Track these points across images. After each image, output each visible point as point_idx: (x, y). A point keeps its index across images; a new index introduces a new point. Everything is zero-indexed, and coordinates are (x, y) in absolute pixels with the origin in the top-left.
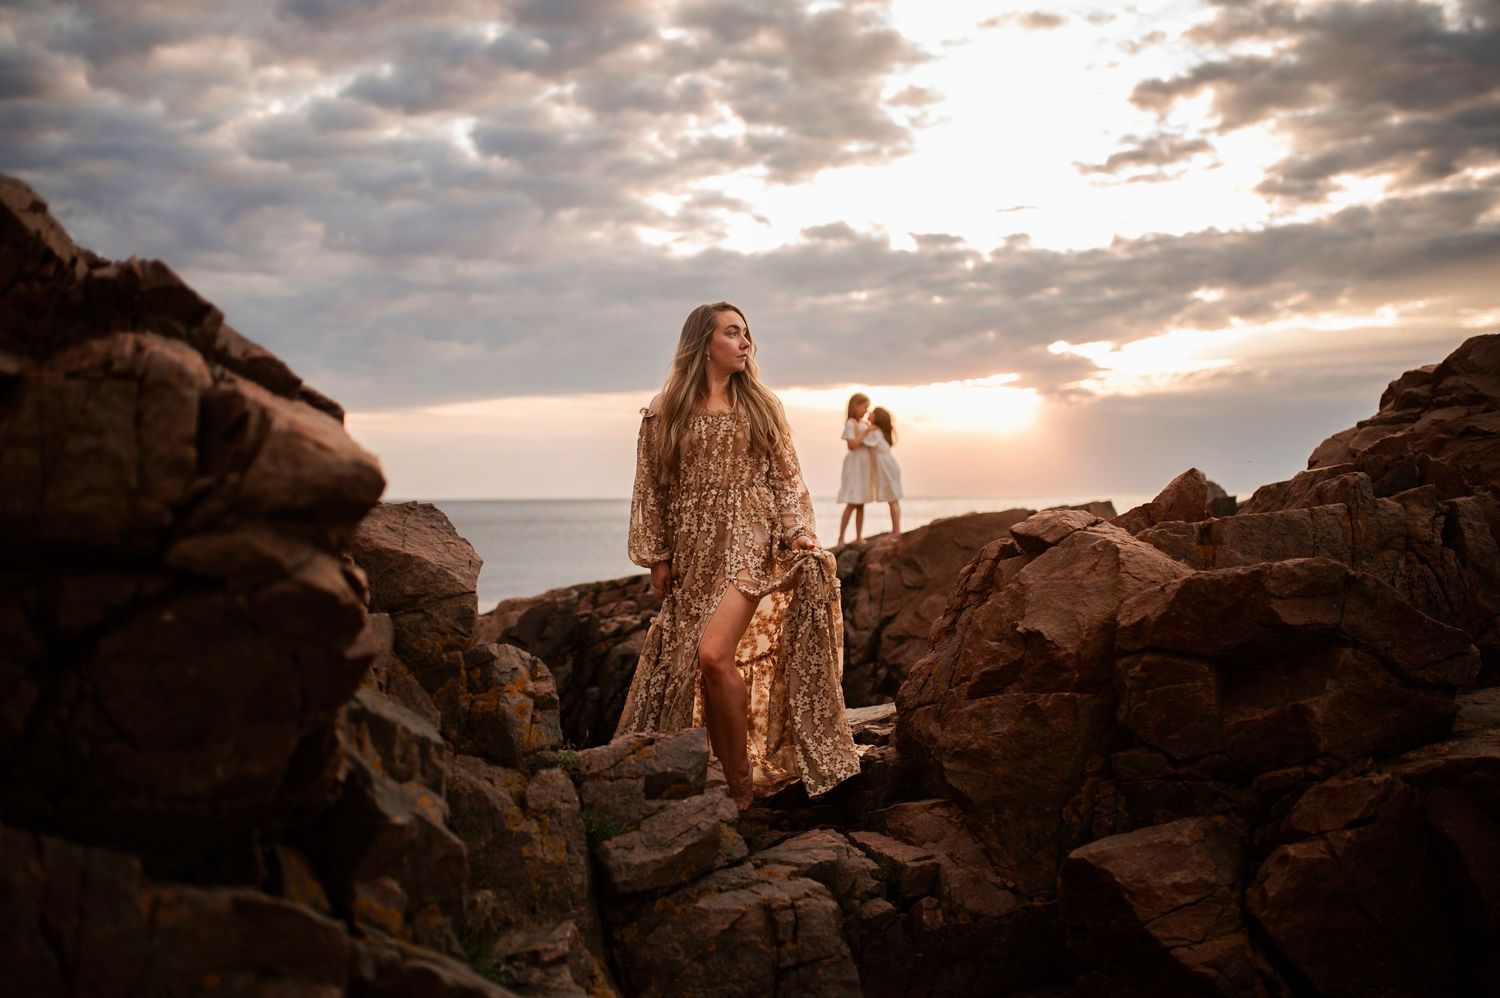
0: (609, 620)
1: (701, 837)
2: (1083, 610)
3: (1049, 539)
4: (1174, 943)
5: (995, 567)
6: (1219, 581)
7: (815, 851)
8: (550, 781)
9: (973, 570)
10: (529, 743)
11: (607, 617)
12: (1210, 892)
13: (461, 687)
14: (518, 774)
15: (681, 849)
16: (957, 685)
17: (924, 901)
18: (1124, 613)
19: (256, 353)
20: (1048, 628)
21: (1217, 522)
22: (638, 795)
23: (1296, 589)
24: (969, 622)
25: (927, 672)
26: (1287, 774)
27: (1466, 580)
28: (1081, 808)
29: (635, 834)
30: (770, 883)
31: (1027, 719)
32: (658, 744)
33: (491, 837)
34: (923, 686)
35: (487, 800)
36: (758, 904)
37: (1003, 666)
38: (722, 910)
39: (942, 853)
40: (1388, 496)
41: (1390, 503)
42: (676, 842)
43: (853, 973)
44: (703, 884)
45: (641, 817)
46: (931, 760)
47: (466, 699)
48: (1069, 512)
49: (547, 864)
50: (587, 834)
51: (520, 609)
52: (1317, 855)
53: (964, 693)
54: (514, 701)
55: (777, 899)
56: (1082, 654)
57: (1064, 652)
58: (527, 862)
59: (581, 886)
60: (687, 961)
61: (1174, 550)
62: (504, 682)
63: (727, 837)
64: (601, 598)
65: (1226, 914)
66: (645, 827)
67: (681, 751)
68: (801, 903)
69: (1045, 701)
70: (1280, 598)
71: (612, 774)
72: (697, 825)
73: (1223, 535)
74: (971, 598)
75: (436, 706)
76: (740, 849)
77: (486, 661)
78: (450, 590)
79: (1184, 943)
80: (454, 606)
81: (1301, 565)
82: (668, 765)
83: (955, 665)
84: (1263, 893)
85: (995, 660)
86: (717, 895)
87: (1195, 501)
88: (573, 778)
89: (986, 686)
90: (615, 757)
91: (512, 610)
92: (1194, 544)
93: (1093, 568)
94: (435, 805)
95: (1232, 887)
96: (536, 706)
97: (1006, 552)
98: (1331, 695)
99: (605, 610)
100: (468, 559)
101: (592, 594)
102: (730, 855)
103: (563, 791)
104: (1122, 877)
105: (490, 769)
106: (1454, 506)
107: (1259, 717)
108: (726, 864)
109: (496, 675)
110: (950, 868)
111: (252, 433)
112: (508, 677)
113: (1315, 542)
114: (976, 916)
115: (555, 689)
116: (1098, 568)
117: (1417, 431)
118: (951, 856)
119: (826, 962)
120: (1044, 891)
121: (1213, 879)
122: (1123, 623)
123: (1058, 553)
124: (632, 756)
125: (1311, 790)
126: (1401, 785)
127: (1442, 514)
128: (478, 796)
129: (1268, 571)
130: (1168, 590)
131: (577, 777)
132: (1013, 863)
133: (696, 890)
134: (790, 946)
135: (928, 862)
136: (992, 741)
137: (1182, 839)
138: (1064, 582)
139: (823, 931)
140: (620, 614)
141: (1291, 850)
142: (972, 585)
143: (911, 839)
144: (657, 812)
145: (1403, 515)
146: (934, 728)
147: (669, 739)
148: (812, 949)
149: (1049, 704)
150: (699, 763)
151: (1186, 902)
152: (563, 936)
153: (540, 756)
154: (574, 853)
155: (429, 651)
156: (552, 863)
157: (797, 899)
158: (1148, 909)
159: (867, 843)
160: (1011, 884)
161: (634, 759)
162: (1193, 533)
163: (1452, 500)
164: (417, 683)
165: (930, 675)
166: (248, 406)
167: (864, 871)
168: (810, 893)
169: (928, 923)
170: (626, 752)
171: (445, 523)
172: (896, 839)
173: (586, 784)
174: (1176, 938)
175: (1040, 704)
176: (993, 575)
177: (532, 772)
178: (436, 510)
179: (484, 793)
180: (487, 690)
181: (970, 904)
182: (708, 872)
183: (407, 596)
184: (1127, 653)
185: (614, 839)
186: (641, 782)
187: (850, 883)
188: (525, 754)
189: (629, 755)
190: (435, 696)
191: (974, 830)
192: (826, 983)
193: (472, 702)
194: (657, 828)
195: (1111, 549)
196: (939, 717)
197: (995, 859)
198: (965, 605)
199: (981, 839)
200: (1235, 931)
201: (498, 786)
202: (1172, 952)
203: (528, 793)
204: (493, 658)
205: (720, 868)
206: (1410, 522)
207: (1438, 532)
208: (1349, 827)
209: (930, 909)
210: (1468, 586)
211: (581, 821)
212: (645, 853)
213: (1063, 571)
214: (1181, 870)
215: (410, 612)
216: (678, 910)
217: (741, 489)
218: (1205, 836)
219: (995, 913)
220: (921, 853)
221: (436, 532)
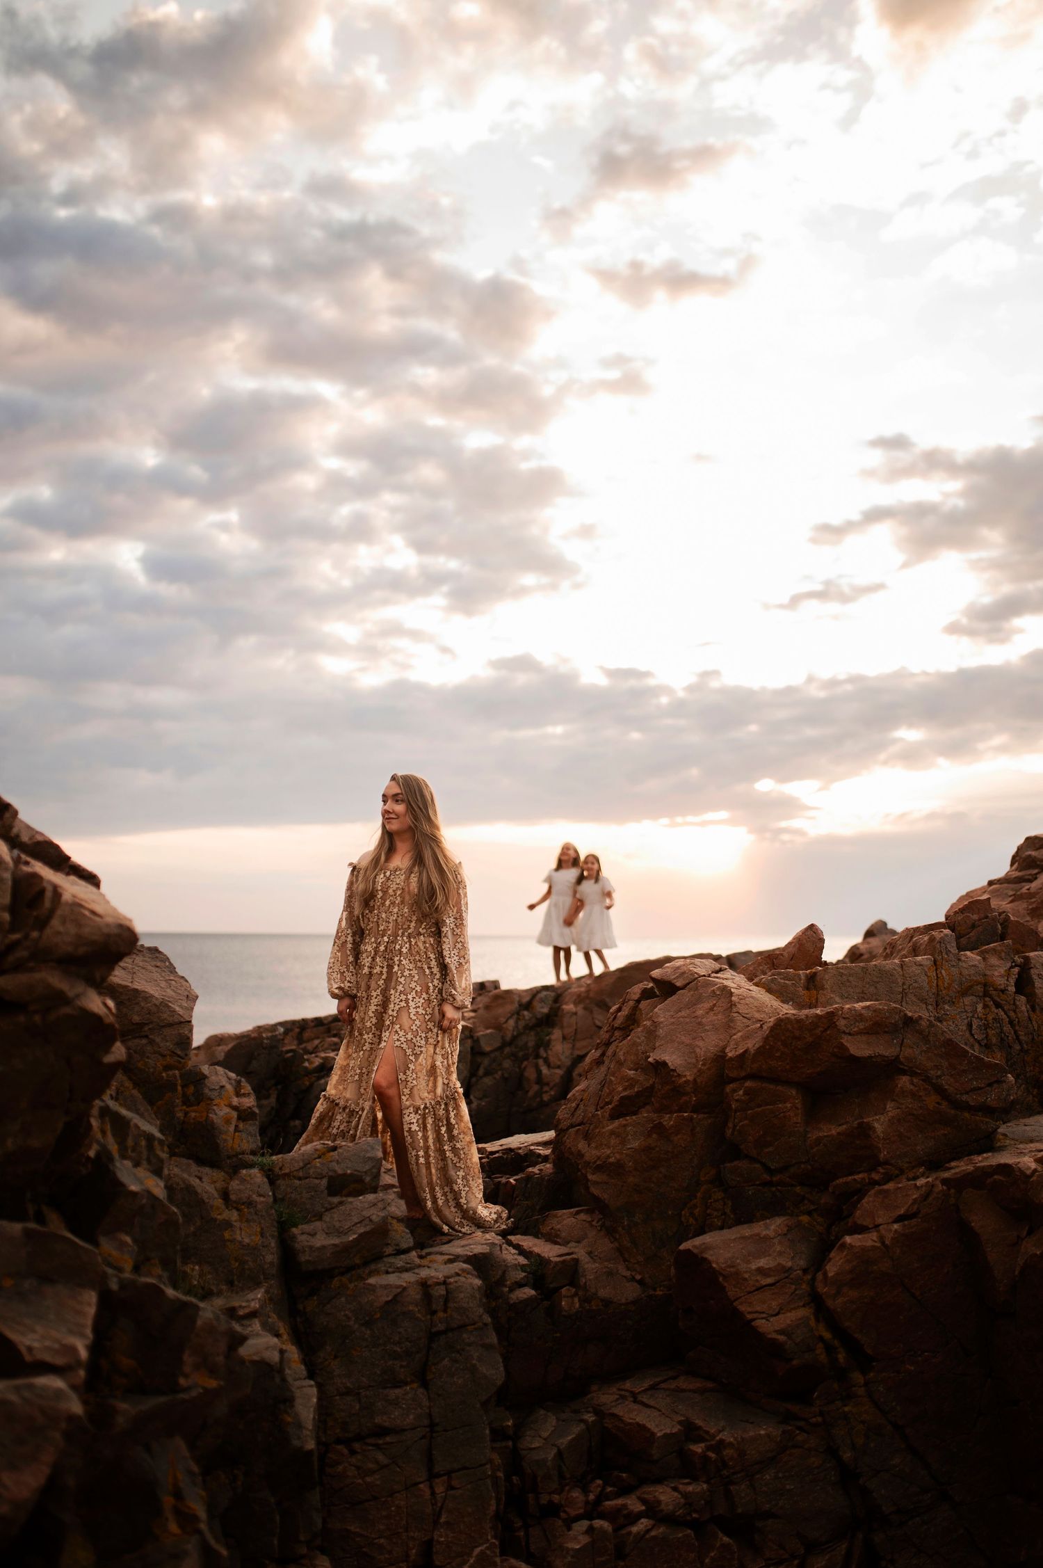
0: (313, 1055)
1: (373, 1226)
2: (701, 1043)
3: (678, 984)
4: (755, 1316)
5: (637, 1006)
6: (802, 1019)
7: (472, 1246)
8: (248, 1178)
9: (619, 1010)
10: (232, 1148)
11: (311, 1053)
12: (786, 1275)
13: (177, 1101)
14: (223, 1173)
15: (355, 1236)
16: (602, 1108)
17: (564, 1291)
18: (732, 1046)
19: (39, 838)
20: (672, 1057)
21: (820, 970)
22: (322, 1192)
23: (862, 1027)
24: (614, 1054)
25: (579, 1098)
26: (855, 1179)
27: (1034, 1023)
28: (697, 1211)
29: (318, 1224)
30: (429, 1267)
31: (654, 1136)
32: (340, 1150)
33: (198, 1223)
34: (576, 1109)
35: (196, 1193)
36: (417, 1281)
37: (637, 1092)
38: (387, 1285)
39: (582, 1251)
40: (971, 950)
41: (972, 956)
42: (351, 1230)
43: (493, 1338)
44: (373, 1267)
45: (323, 1210)
46: (579, 1173)
47: (181, 1110)
48: (697, 961)
49: (244, 1246)
50: (278, 1222)
51: (226, 1045)
52: (870, 1243)
53: (607, 1115)
54: (221, 1113)
55: (432, 1277)
56: (699, 1081)
57: (684, 1079)
58: (228, 1243)
59: (272, 1263)
60: (356, 1326)
61: (781, 994)
62: (213, 1097)
63: (396, 1231)
64: (306, 1035)
65: (797, 1292)
66: (327, 1218)
67: (359, 1156)
68: (452, 1280)
69: (669, 1120)
70: (850, 1034)
71: (301, 1174)
72: (369, 1217)
73: (824, 982)
74: (617, 1034)
75: (156, 1116)
76: (407, 1240)
77: (198, 1079)
78: (171, 1020)
79: (764, 1315)
80: (173, 1033)
81: (868, 1007)
82: (347, 1167)
83: (602, 1091)
84: (825, 1274)
85: (631, 1086)
86: (384, 1276)
87: (813, 952)
88: (268, 1177)
89: (625, 1108)
90: (303, 1161)
91: (219, 1045)
92: (801, 989)
93: (711, 1009)
94: (157, 1185)
95: (805, 1271)
96: (239, 1118)
97: (647, 994)
98: (890, 1114)
99: (310, 1046)
100: (186, 993)
101: (297, 1030)
102: (397, 1245)
103: (259, 1187)
104: (717, 1263)
105: (199, 1168)
106: (1027, 959)
107: (834, 1132)
108: (394, 1252)
109: (206, 1091)
110: (588, 1263)
111: (47, 904)
112: (216, 1093)
113: (903, 989)
114: (607, 1303)
115: (256, 1104)
116: (715, 1009)
117: (1032, 890)
118: (590, 1253)
119: (469, 1328)
120: (665, 1283)
121: (790, 1264)
122: (730, 1055)
123: (684, 996)
124: (317, 1160)
125: (872, 1192)
126: (940, 1187)
127: (1016, 966)
128: (189, 1189)
129: (840, 1012)
130: (765, 1027)
131: (272, 1176)
132: (641, 1259)
133: (367, 1271)
134: (441, 1314)
135: (568, 1257)
136: (627, 1155)
137: (768, 1233)
138: (688, 1020)
139: (468, 1303)
140: (324, 1051)
141: (848, 1239)
142: (617, 1023)
143: (558, 1240)
144: (337, 1206)
145: (982, 966)
146: (582, 1145)
147: (349, 1147)
148: (459, 1318)
149: (672, 1123)
150: (373, 1167)
151: (768, 1283)
152: (255, 1298)
153: (241, 1159)
154: (267, 1238)
155: (151, 1070)
156: (248, 1244)
157: (449, 1277)
158: (737, 1290)
159: (520, 1243)
160: (638, 1277)
161: (319, 1162)
162: (800, 979)
163: (1027, 954)
164: (141, 1097)
165: (581, 1100)
166: (45, 884)
167: (515, 1265)
168: (460, 1272)
169: (566, 1308)
170: (313, 1157)
171: (167, 964)
172: (546, 1241)
173: (279, 1182)
174: (756, 1312)
175: (665, 1123)
176: (635, 1014)
177: (234, 1171)
178: (160, 952)
179: (194, 1187)
180: (199, 1104)
181: (603, 1293)
182: (379, 1257)
183: (134, 1024)
184: (733, 1080)
185: (300, 1227)
186: (324, 1182)
187: (500, 1272)
188: (229, 1157)
189: (315, 1159)
190: (155, 1108)
191: (610, 1232)
192: (470, 1345)
193: (186, 1114)
194: (336, 1219)
195: (726, 992)
196: (587, 1137)
197: (626, 1256)
198: (612, 1040)
199: (616, 1239)
200: (804, 1306)
201: (206, 1183)
202: (753, 1323)
203: (230, 1188)
204: (205, 1077)
205: (389, 1255)
206: (988, 973)
207: (1012, 982)
208: (895, 1221)
209: (568, 1297)
210: (1036, 1028)
211: (273, 1211)
212: (325, 1238)
213: (688, 1011)
214: (765, 1257)
215: (135, 1038)
216: (351, 1286)
217: (409, 937)
218: (788, 1230)
219: (623, 1301)
220: (563, 1250)
221: (159, 970)
